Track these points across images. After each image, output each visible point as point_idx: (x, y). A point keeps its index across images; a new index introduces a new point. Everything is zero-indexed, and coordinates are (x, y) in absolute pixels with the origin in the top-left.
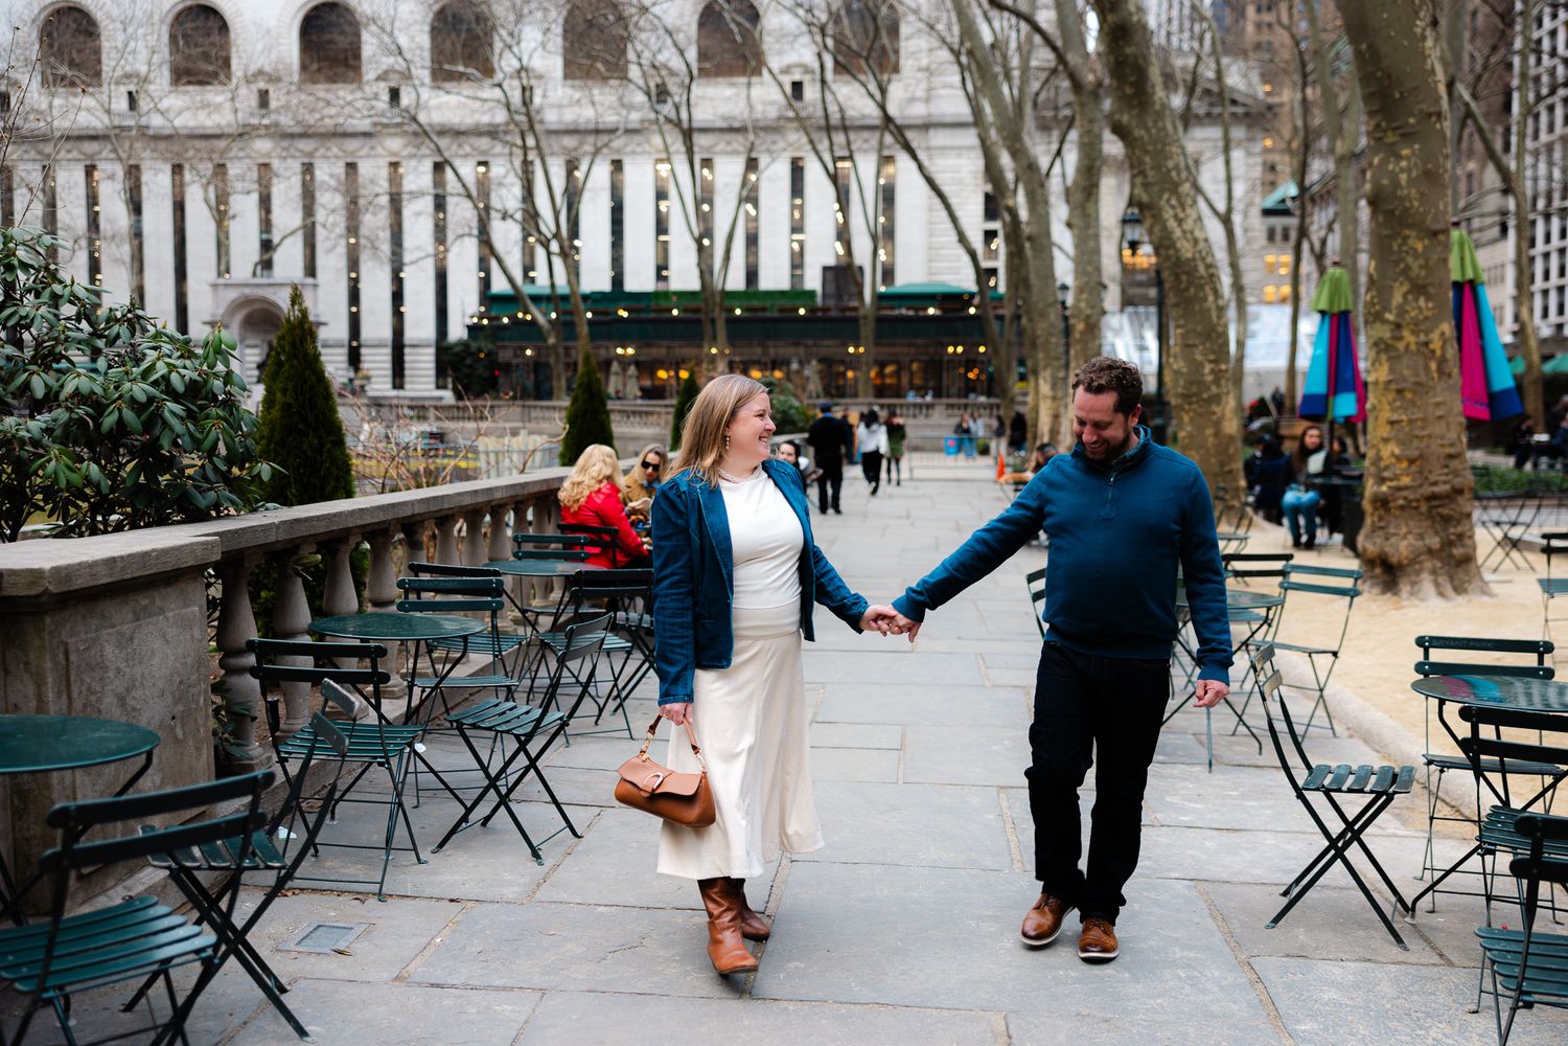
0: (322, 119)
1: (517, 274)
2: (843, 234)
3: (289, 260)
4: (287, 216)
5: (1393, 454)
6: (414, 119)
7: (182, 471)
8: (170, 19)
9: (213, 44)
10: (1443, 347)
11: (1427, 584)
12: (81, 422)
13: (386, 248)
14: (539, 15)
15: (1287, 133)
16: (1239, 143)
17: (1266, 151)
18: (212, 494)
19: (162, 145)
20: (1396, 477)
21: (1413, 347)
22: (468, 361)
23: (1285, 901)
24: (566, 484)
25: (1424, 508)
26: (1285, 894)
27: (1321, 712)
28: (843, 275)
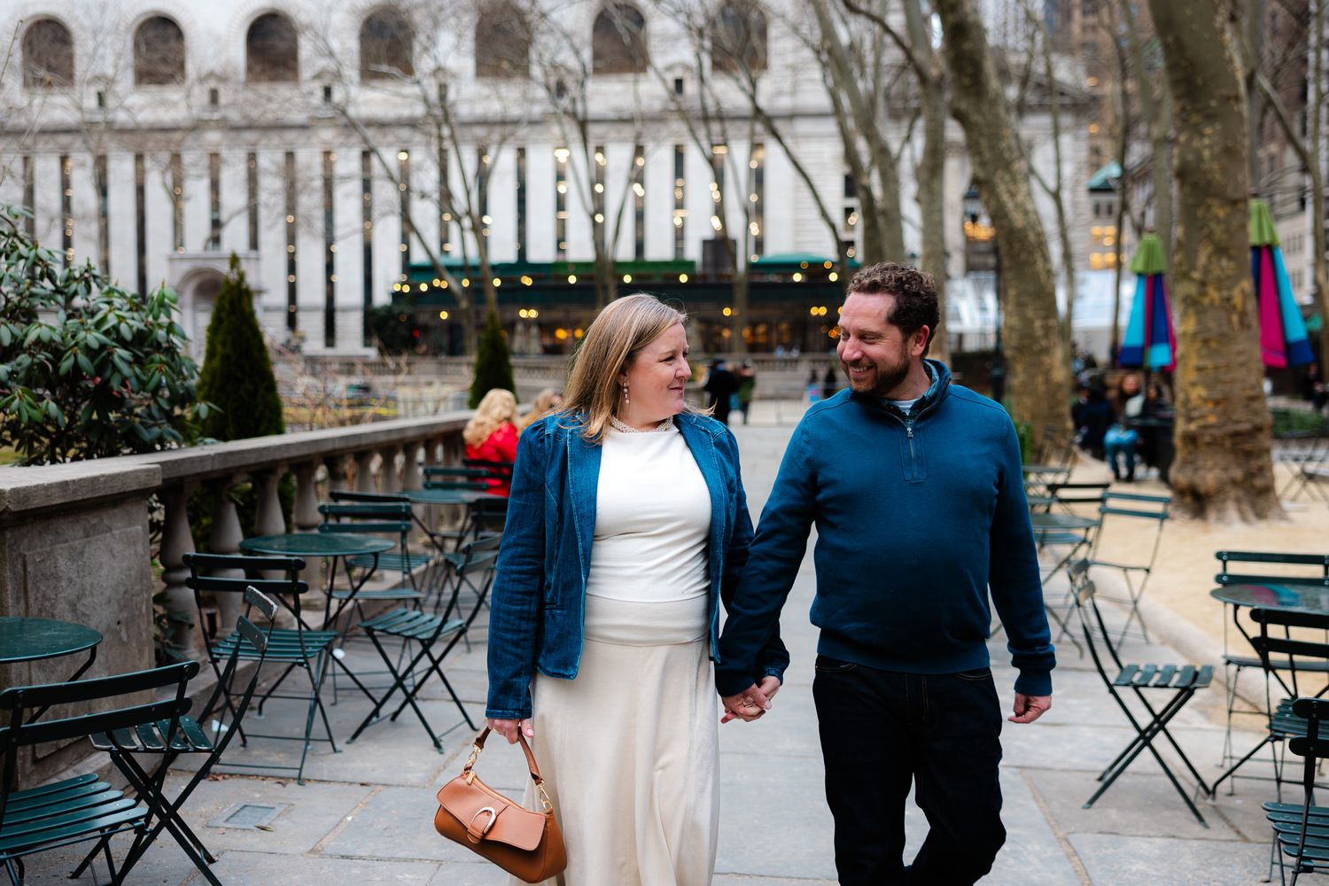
0: (265, 112)
1: (434, 247)
2: (720, 210)
3: (235, 237)
4: (234, 197)
5: (1200, 397)
6: (344, 113)
7: (131, 410)
8: (134, 28)
9: (170, 50)
10: (1244, 303)
11: (1232, 512)
12: (42, 366)
13: (319, 225)
14: (452, 21)
15: (1109, 119)
16: (1067, 129)
17: (1091, 136)
18: (156, 430)
19: (126, 137)
20: (1203, 417)
21: (1217, 302)
22: (392, 323)
23: (1100, 785)
24: (471, 425)
25: (1228, 443)
26: (1100, 779)
27: (1135, 623)
28: (720, 246)
